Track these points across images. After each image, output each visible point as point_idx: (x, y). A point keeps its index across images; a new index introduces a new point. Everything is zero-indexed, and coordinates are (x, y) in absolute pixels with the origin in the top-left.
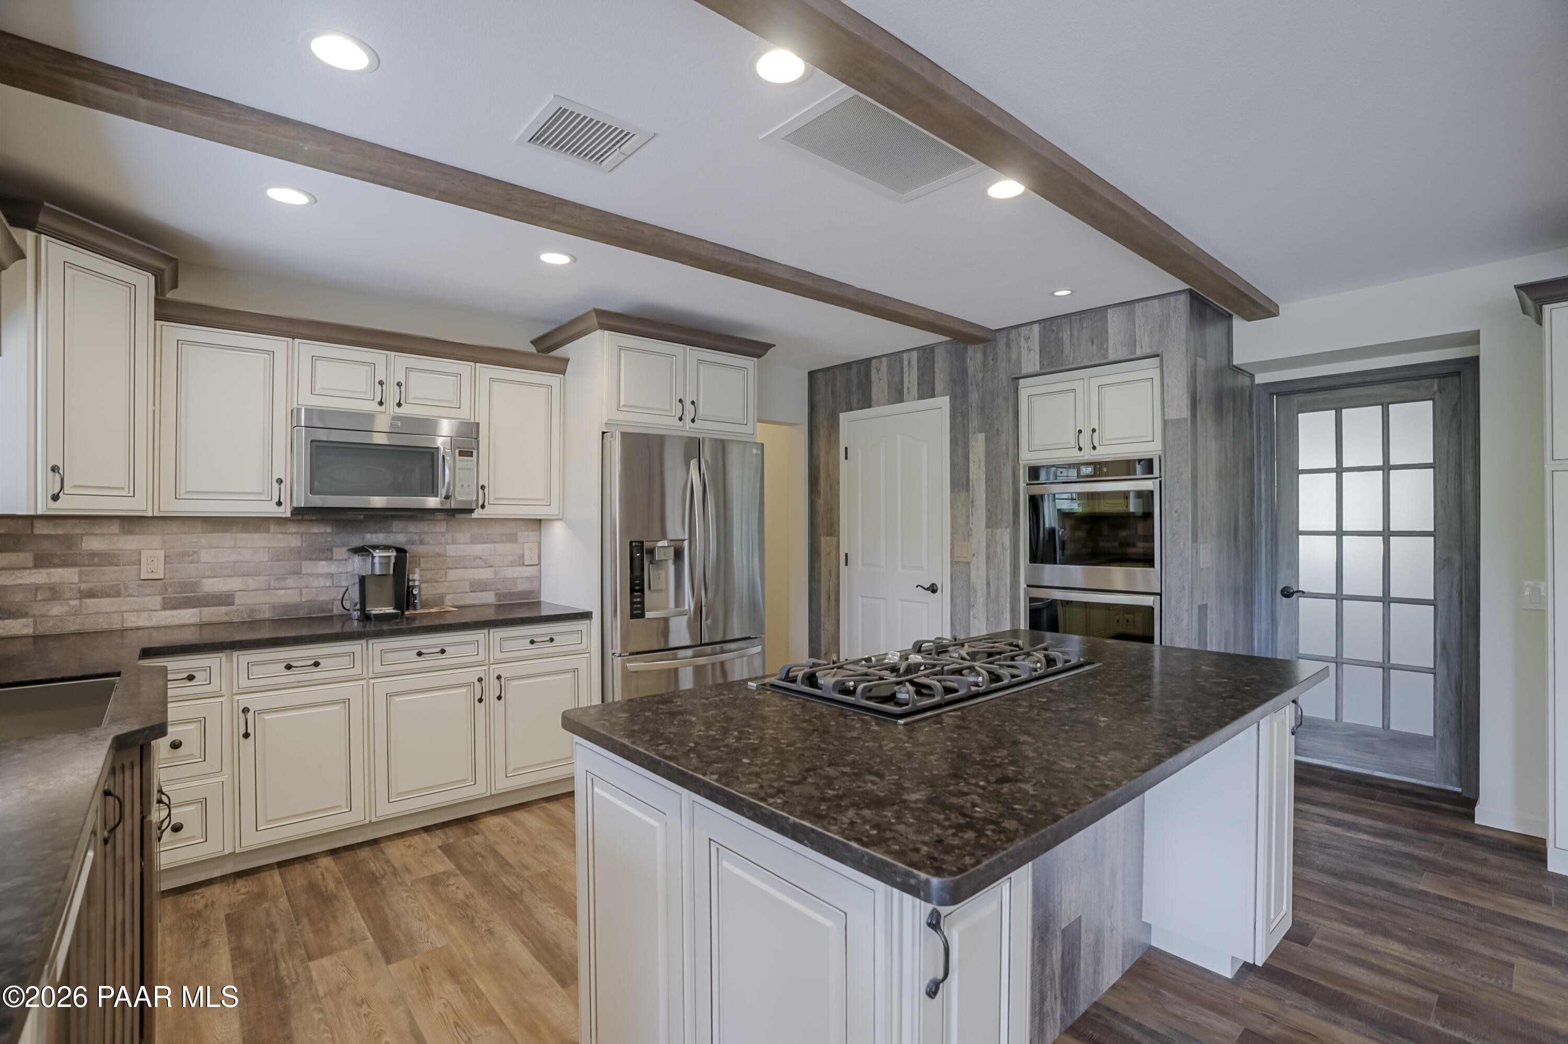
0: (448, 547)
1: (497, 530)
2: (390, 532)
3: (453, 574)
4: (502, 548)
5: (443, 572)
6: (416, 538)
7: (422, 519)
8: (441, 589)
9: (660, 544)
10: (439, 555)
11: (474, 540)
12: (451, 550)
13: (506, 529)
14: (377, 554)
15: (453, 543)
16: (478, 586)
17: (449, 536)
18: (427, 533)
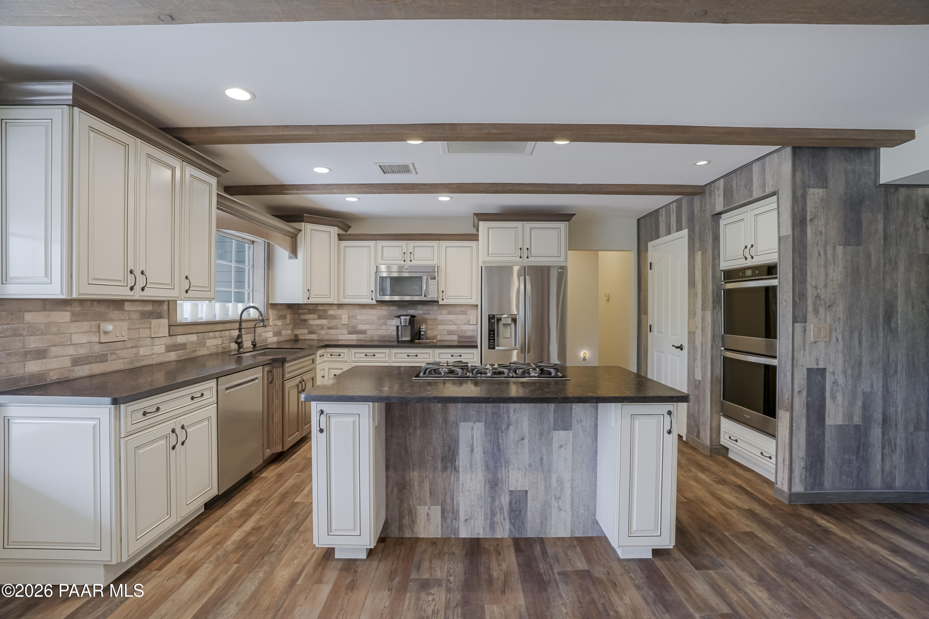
0: (438, 316)
1: (458, 309)
2: (416, 309)
3: (440, 327)
4: (460, 317)
5: (436, 326)
6: (426, 312)
7: (428, 305)
8: (435, 333)
9: (504, 316)
10: (435, 319)
11: (449, 313)
12: (440, 317)
13: (463, 309)
14: (402, 318)
15: (441, 314)
16: (450, 333)
17: (439, 311)
18: (430, 310)
